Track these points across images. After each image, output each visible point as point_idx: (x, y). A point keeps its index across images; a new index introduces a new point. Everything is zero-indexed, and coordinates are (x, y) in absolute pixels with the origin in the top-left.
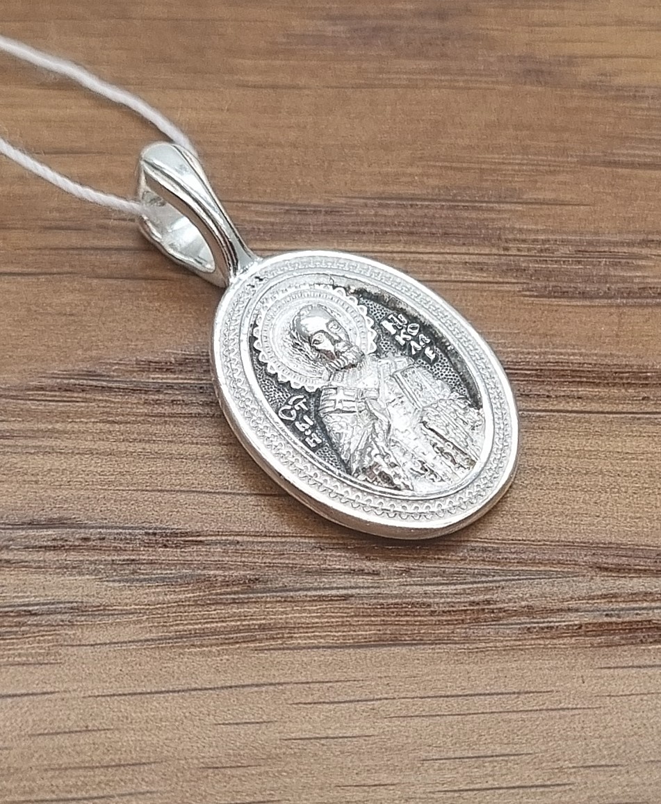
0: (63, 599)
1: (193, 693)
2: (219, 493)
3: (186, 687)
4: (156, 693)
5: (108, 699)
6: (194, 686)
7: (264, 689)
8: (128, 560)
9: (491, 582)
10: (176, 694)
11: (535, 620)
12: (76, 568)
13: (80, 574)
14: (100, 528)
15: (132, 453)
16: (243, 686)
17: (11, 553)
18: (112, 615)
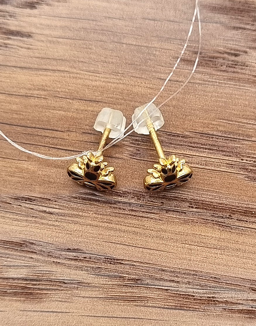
0: (75, 279)
1: (114, 318)
2: (130, 246)
3: (111, 316)
4: (102, 317)
5: (86, 317)
6: (114, 316)
7: (136, 320)
8: (98, 267)
9: (216, 290)
10: (108, 318)
11: (228, 306)
12: (81, 268)
13: (82, 270)
14: (90, 254)
15: (103, 227)
16: (130, 318)
17: (60, 260)
18: (91, 287)
